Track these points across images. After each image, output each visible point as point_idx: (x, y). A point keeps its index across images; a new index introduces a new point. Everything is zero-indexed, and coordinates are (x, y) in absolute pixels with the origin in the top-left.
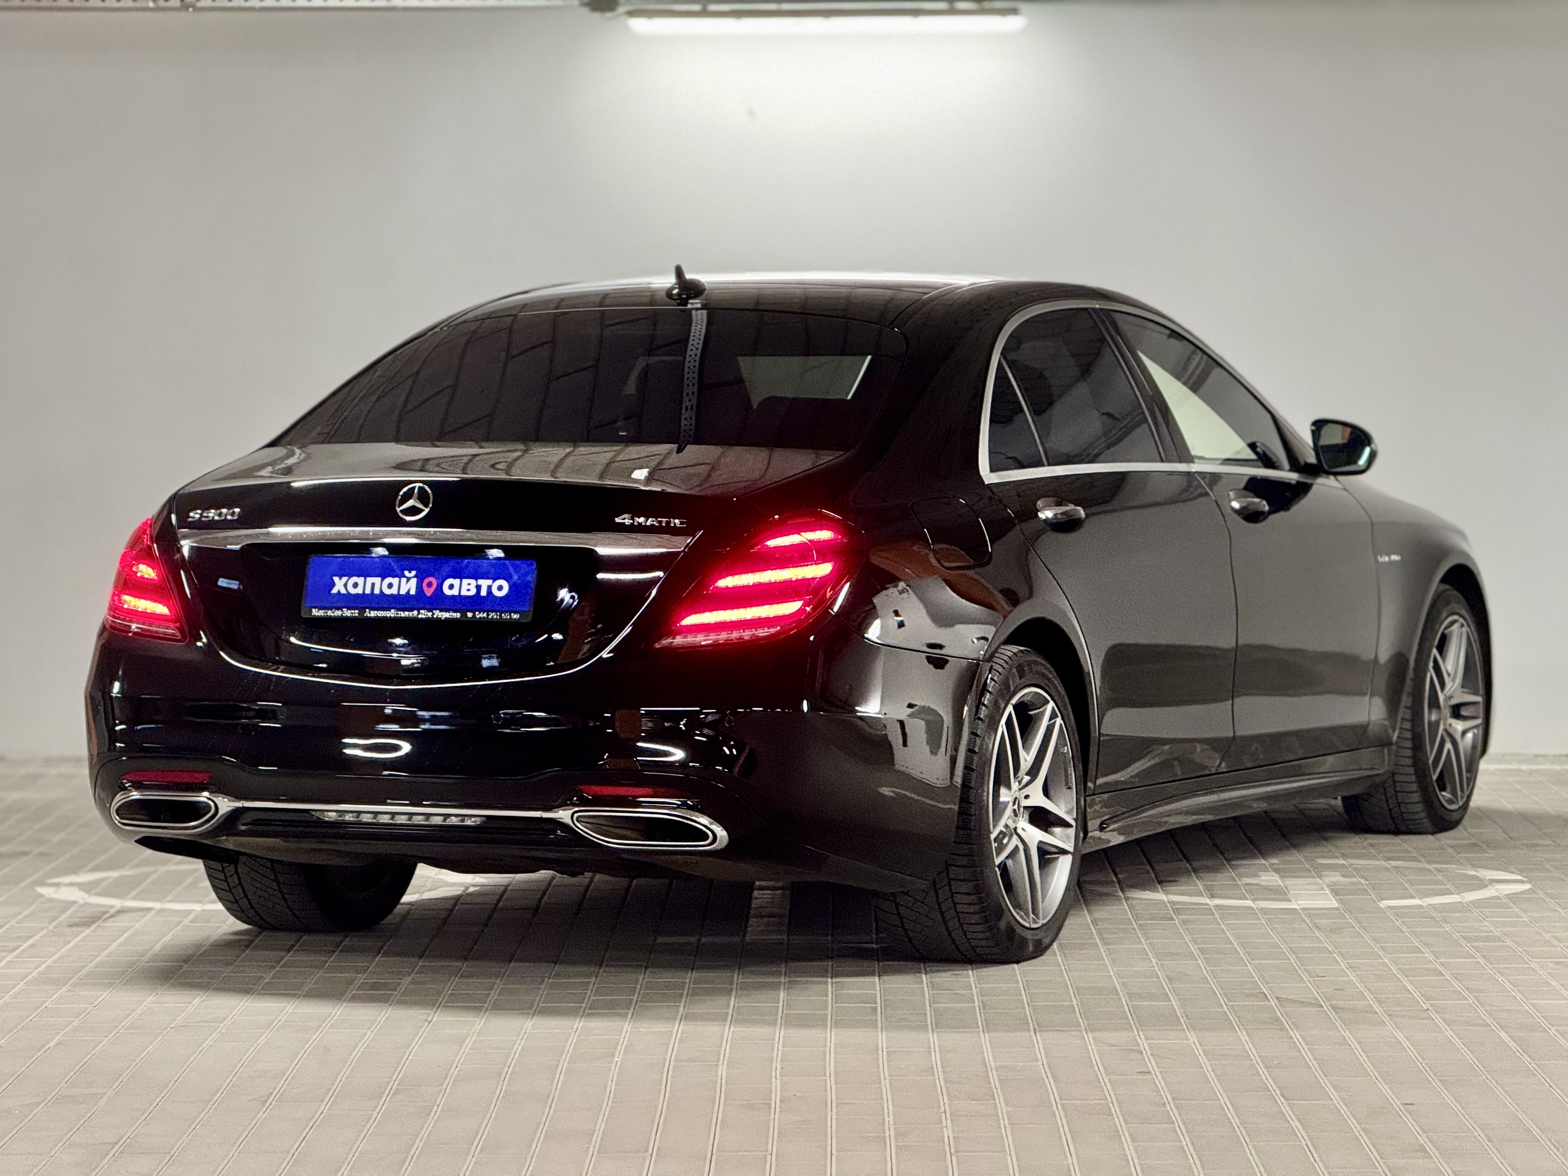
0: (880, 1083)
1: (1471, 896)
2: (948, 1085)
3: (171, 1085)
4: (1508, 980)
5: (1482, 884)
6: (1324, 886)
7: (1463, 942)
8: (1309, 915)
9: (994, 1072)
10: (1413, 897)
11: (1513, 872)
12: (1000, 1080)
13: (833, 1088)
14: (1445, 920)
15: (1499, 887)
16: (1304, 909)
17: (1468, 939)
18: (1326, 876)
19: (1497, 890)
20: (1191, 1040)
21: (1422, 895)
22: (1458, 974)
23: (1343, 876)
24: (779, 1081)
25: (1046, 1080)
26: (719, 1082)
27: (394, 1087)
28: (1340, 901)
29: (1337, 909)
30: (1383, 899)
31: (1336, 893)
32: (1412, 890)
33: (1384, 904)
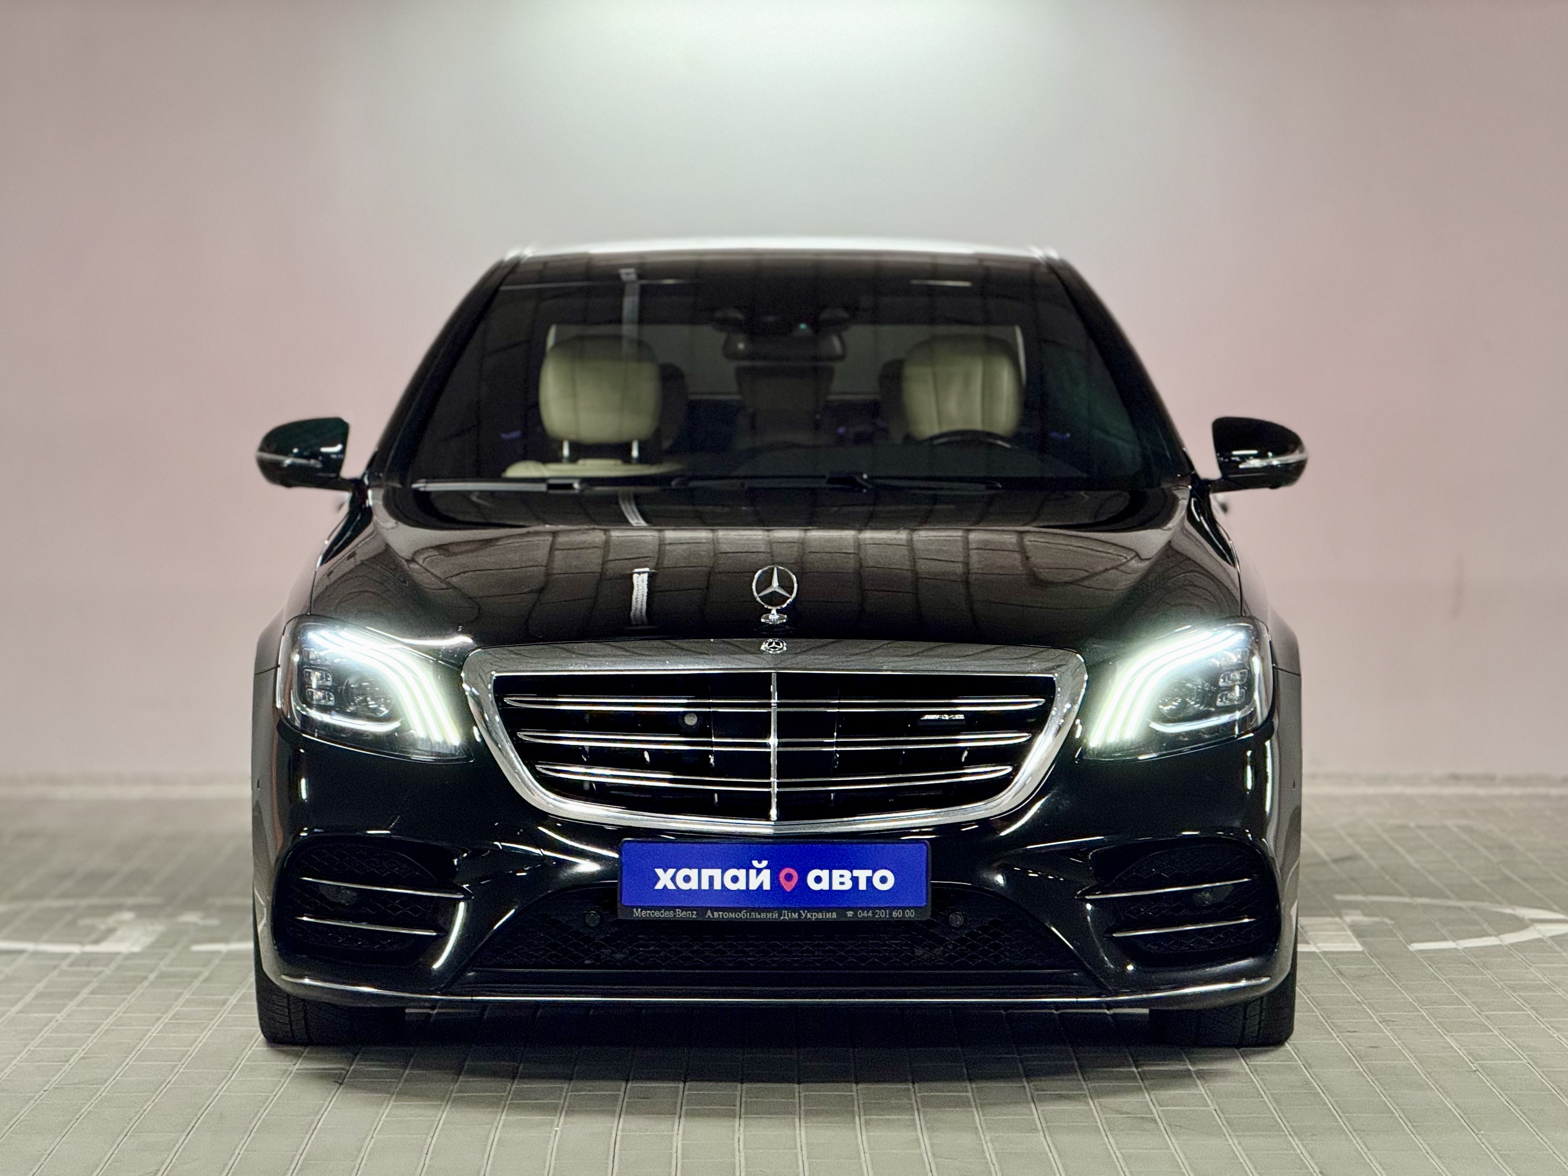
0: (860, 1158)
1: (1510, 938)
2: (938, 1160)
3: (43, 1159)
4: (1564, 1036)
5: (1521, 924)
6: (1345, 926)
7: (1507, 991)
8: (1329, 960)
9: (989, 1145)
10: (1445, 939)
11: (1555, 911)
12: (996, 1154)
13: (806, 1164)
14: (1485, 966)
15: (1539, 927)
16: (1325, 953)
17: (1513, 988)
18: (1347, 914)
19: (1539, 931)
20: (1212, 1107)
21: (1456, 937)
22: (1506, 1028)
23: (1365, 915)
24: (743, 1154)
25: (1050, 1154)
26: (674, 1155)
27: (300, 1162)
28: (1363, 944)
29: (1362, 953)
30: (1412, 942)
31: (1359, 932)
32: (1444, 932)
33: (1416, 946)
